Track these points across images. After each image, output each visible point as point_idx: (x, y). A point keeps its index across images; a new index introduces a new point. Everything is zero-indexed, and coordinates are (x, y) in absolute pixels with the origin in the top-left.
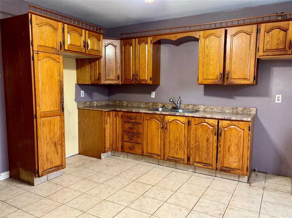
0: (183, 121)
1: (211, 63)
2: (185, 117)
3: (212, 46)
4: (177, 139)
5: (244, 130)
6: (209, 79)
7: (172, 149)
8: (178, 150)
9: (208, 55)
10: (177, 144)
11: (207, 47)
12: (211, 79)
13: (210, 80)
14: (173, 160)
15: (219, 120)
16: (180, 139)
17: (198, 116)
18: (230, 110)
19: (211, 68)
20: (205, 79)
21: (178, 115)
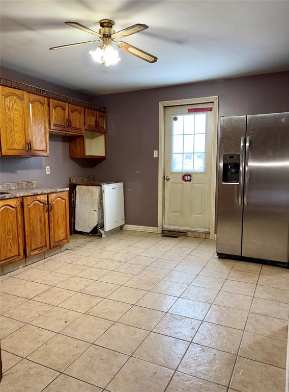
0: (15, 205)
1: (16, 130)
2: (16, 199)
3: (14, 108)
4: (10, 231)
5: (65, 200)
6: (14, 149)
7: (4, 248)
8: (12, 245)
9: (10, 119)
10: (10, 238)
11: (9, 109)
12: (17, 150)
13: (15, 151)
14: (6, 262)
15: (48, 194)
16: (12, 230)
17: (30, 194)
18: (15, 186)
19: (16, 135)
20: (9, 149)
21: (8, 197)
